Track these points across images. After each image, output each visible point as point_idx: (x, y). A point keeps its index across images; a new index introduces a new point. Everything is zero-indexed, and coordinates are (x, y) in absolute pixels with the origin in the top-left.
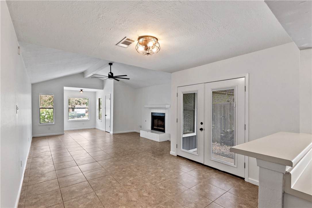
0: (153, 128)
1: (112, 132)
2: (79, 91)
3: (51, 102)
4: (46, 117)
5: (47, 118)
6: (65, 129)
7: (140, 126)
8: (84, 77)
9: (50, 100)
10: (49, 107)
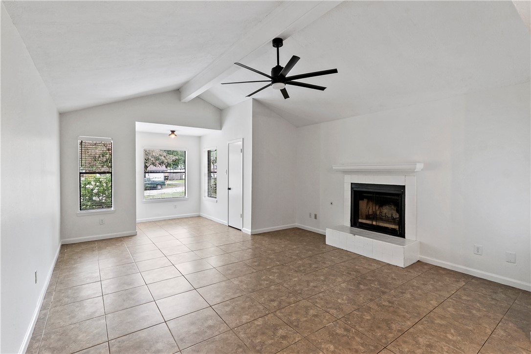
0: (355, 223)
1: (248, 230)
2: (167, 134)
3: (106, 161)
4: (95, 191)
5: (98, 194)
6: (138, 220)
7: (313, 216)
8: (180, 101)
9: (103, 156)
10: (103, 170)
